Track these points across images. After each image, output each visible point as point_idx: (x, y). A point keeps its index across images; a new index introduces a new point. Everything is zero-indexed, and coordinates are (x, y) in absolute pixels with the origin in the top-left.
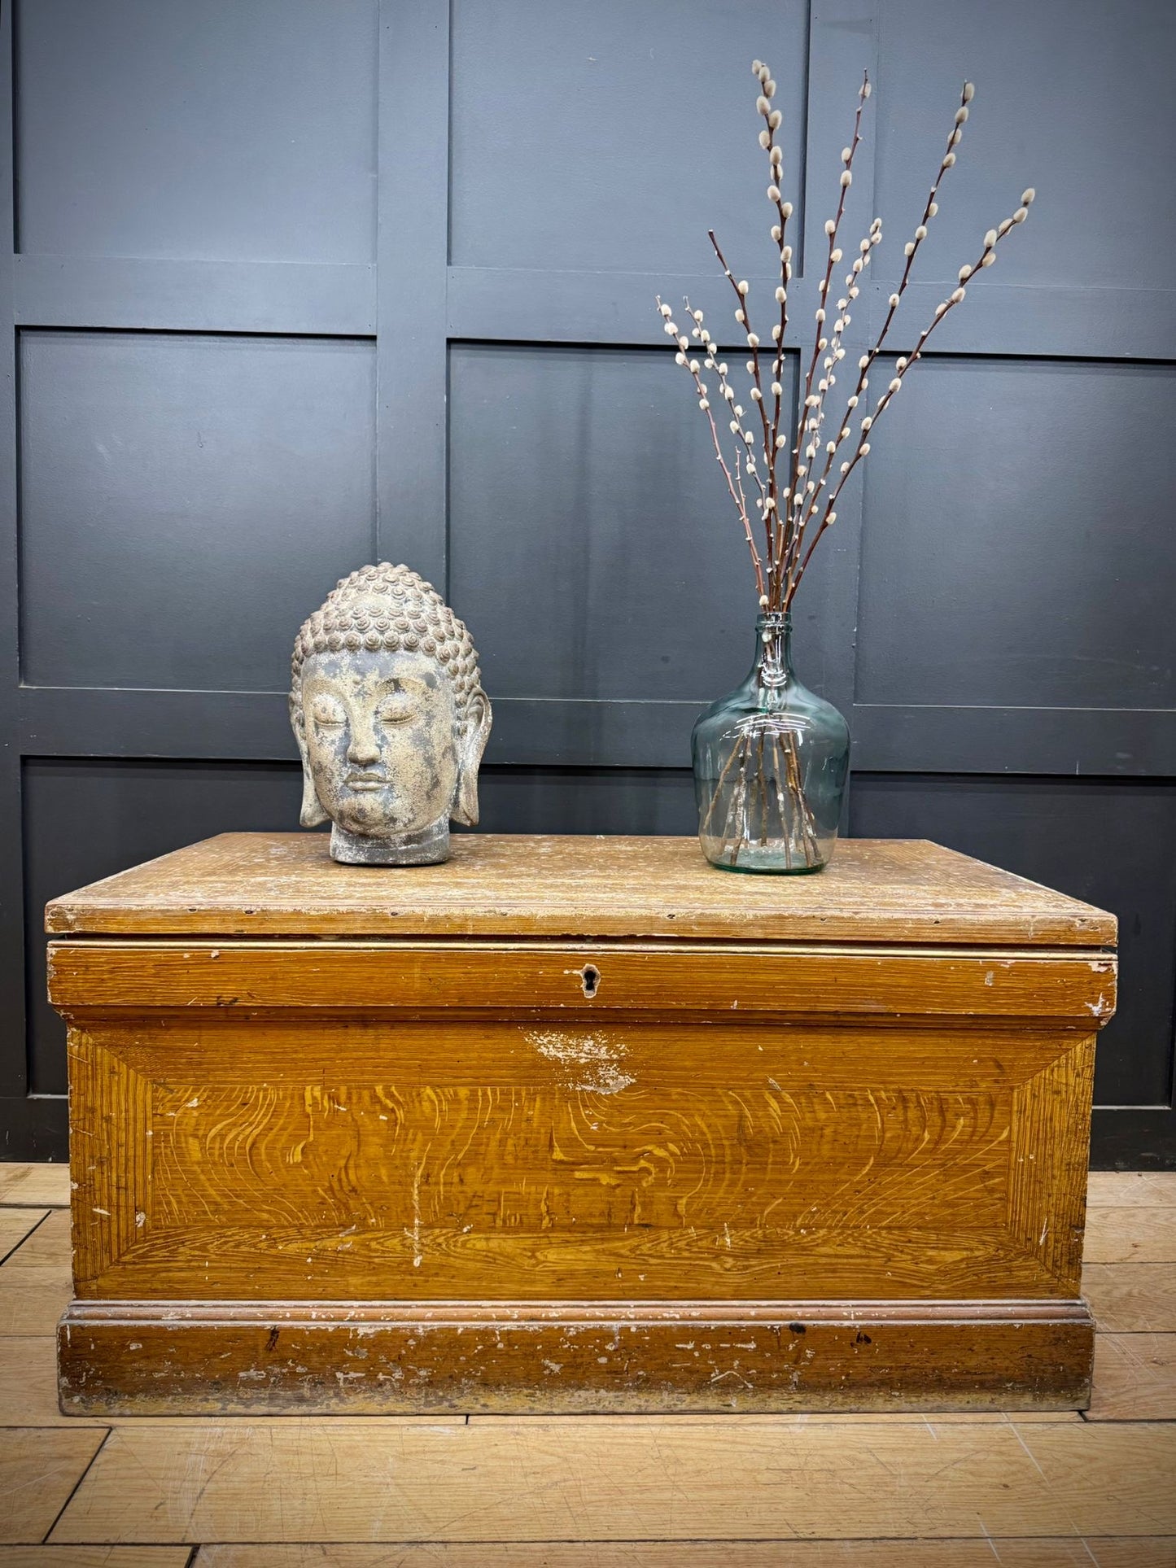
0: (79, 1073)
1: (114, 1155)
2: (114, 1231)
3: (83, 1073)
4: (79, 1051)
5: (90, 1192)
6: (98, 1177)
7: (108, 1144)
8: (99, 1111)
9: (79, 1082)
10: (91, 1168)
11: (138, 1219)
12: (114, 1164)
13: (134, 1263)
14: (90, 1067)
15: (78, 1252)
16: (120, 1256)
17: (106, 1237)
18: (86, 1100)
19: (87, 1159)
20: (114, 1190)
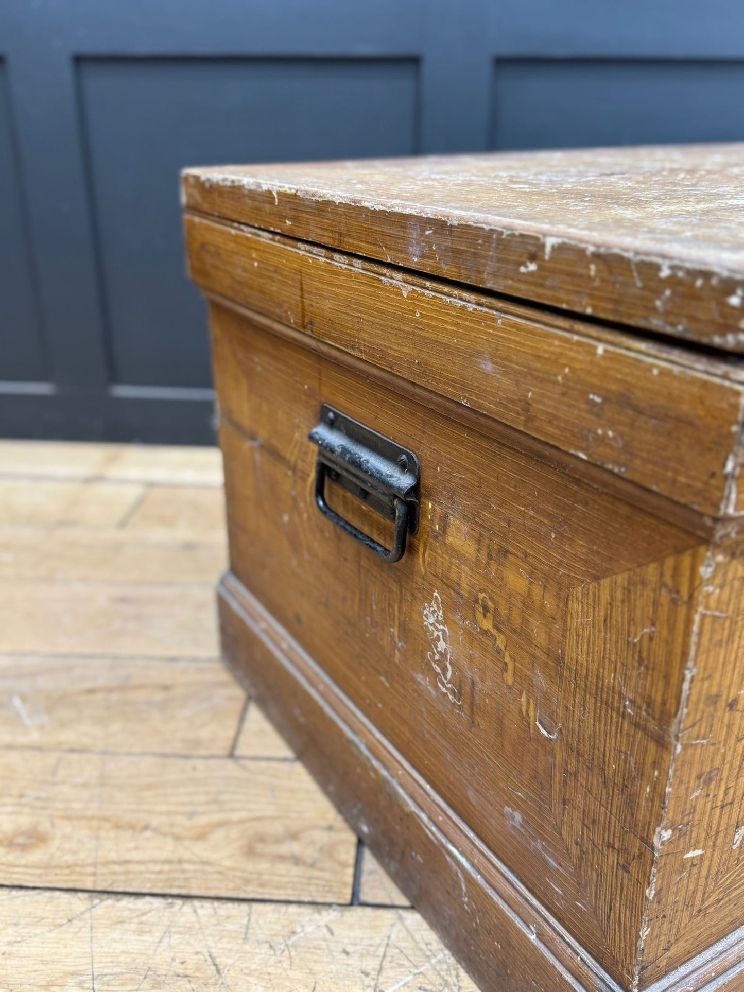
0: (710, 639)
1: (728, 758)
2: (704, 873)
3: (717, 637)
4: (719, 601)
5: (685, 834)
6: (699, 806)
7: (725, 746)
8: (724, 697)
9: (707, 657)
10: (696, 794)
11: (737, 837)
12: (725, 774)
13: (719, 901)
14: (728, 623)
15: (652, 930)
16: (703, 901)
17: (691, 888)
18: (710, 686)
19: (692, 785)
20: (718, 811)
